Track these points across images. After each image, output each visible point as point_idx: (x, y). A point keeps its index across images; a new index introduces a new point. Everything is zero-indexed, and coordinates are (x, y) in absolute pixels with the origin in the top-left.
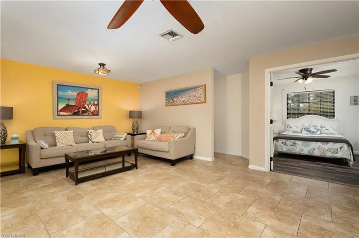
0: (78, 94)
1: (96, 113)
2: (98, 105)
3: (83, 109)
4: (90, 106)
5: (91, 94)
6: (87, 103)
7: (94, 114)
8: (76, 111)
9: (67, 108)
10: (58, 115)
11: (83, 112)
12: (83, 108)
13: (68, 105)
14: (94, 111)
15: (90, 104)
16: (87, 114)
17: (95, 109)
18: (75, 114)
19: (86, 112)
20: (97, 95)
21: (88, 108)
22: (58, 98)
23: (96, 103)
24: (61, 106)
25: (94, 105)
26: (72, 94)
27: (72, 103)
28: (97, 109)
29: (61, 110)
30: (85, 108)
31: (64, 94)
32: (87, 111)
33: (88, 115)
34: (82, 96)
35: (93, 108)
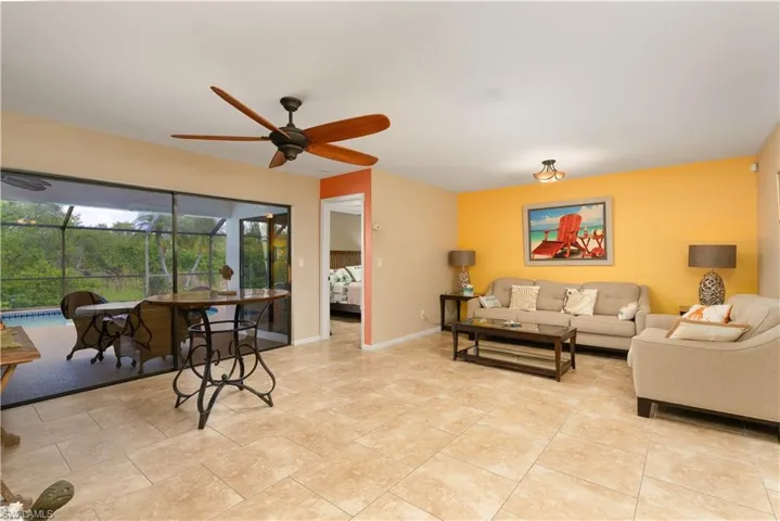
0: (563, 219)
1: (600, 255)
2: (604, 236)
3: (572, 248)
4: (586, 241)
5: (590, 216)
6: (581, 234)
7: (594, 256)
8: (560, 251)
9: (545, 247)
10: (531, 259)
11: (572, 253)
12: (572, 245)
13: (545, 242)
14: (596, 249)
15: (586, 236)
16: (580, 256)
17: (597, 246)
18: (558, 257)
19: (577, 253)
20: (601, 216)
21: (582, 245)
22: (530, 231)
23: (599, 232)
24: (536, 244)
25: (596, 237)
26: (553, 221)
27: (553, 238)
28: (603, 246)
29: (536, 252)
30: (576, 244)
31: (540, 223)
32: (581, 249)
33: (583, 259)
34: (570, 223)
35: (593, 245)
